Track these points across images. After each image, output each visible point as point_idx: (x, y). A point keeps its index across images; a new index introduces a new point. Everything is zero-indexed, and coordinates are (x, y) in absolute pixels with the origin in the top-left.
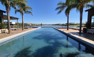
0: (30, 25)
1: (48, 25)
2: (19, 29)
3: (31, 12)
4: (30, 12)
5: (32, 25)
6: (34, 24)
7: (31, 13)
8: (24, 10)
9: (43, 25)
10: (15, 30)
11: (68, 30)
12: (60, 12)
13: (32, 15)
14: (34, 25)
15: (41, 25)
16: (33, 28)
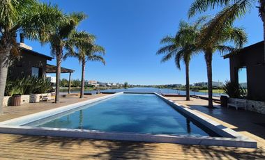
0: (96, 85)
1: (145, 86)
2: (72, 95)
3: (102, 56)
4: (100, 58)
5: (102, 87)
6: (106, 84)
7: (102, 58)
8: (88, 53)
9: (131, 87)
10: (64, 96)
11: (188, 99)
12: (168, 57)
13: (104, 63)
14: (106, 87)
15: (125, 86)
16: (103, 93)
